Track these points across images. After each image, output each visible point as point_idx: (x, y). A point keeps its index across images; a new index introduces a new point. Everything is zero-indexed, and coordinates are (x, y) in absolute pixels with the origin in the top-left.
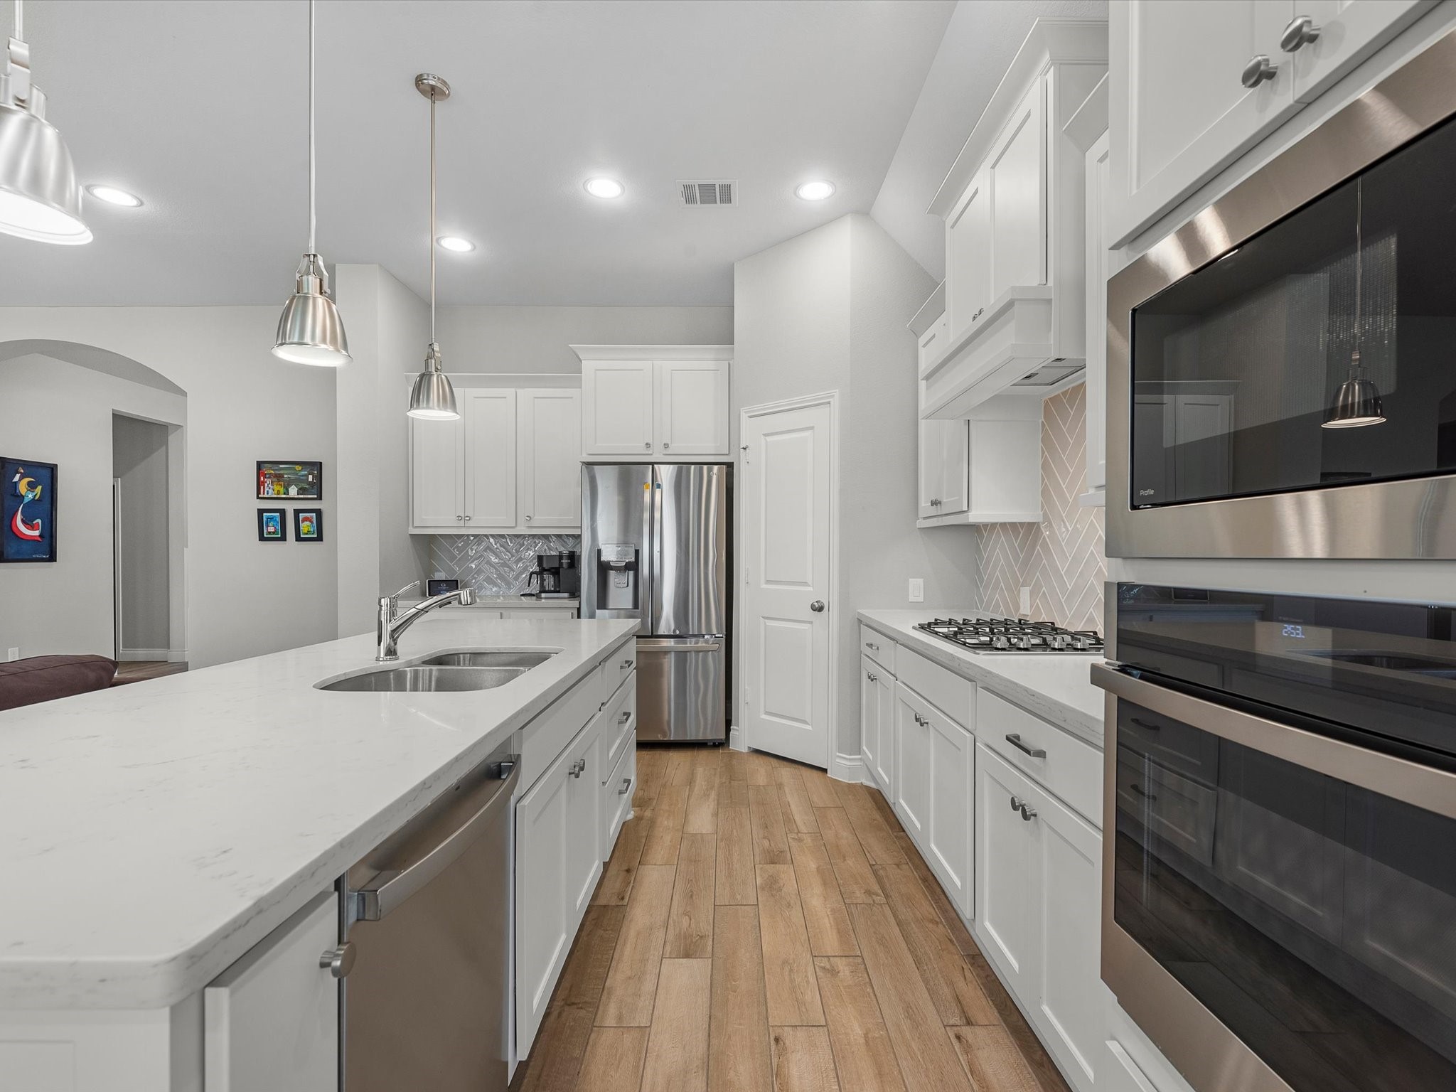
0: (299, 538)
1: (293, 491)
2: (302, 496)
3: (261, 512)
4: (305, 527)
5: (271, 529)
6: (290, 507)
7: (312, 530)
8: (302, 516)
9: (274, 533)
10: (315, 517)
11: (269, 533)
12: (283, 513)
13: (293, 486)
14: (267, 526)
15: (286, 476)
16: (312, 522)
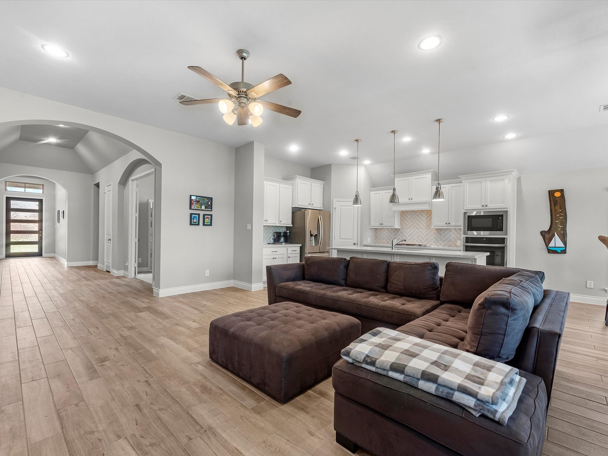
0: (204, 225)
1: (203, 207)
2: (206, 209)
3: (191, 214)
4: (207, 220)
5: (195, 221)
6: (202, 213)
7: (209, 222)
8: (206, 216)
9: (195, 222)
10: (210, 217)
11: (194, 222)
12: (199, 215)
13: (203, 206)
14: (193, 220)
15: (201, 202)
16: (209, 219)
